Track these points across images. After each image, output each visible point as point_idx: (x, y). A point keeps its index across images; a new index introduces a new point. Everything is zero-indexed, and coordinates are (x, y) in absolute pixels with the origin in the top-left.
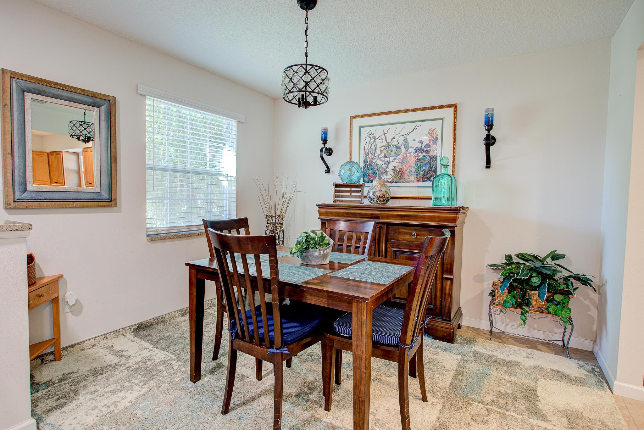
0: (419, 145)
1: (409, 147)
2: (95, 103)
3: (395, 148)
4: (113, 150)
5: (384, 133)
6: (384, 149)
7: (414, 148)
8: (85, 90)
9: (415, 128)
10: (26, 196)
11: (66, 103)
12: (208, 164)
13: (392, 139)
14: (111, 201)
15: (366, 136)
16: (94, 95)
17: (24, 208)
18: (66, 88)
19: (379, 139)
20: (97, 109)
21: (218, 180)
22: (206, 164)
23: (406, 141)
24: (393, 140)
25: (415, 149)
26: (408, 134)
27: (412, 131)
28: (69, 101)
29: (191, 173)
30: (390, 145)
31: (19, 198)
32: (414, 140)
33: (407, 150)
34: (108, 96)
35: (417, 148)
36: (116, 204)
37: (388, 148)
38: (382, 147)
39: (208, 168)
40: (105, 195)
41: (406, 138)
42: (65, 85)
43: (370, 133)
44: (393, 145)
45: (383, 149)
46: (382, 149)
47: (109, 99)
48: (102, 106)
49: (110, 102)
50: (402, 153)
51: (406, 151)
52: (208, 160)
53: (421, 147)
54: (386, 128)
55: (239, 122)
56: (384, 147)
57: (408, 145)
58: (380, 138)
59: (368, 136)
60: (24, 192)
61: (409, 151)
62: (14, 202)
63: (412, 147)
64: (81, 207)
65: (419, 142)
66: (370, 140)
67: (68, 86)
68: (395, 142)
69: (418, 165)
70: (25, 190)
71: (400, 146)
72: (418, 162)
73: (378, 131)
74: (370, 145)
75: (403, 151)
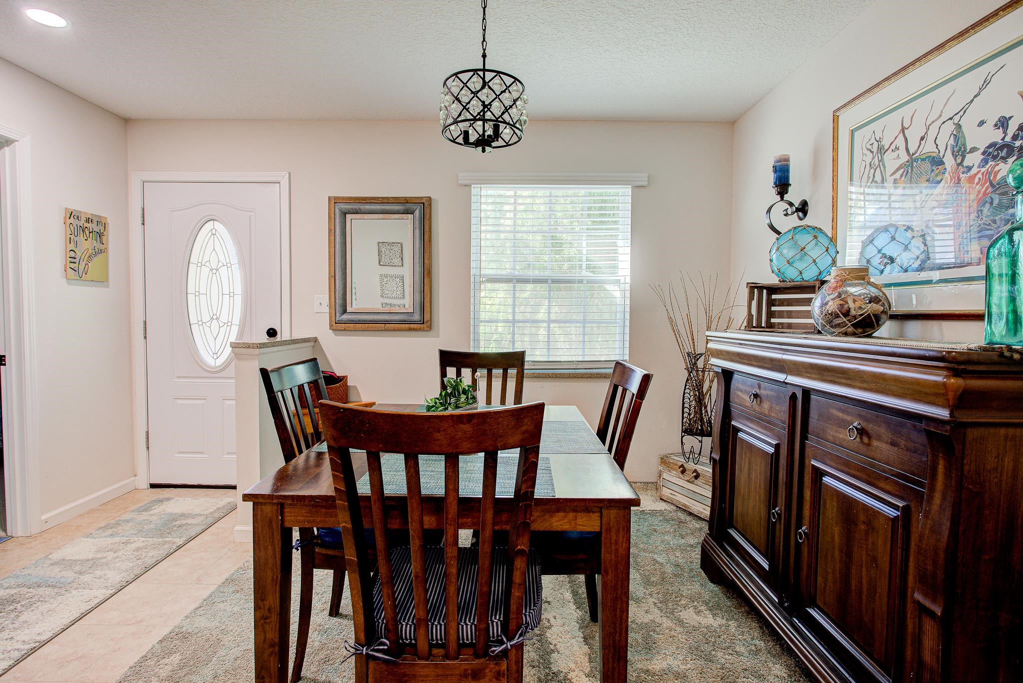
0: (997, 136)
1: (965, 150)
2: (408, 210)
3: (927, 166)
4: (426, 261)
5: (903, 130)
6: (902, 176)
7: (982, 150)
8: (398, 198)
9: (986, 83)
10: (345, 317)
11: (381, 216)
12: (584, 266)
13: (922, 139)
14: (423, 323)
15: (865, 151)
16: (406, 201)
17: (343, 330)
18: (379, 200)
19: (890, 150)
20: (410, 216)
21: (605, 290)
22: (581, 267)
23: (958, 134)
24: (923, 142)
25: (983, 153)
26: (964, 110)
27: (976, 96)
28: (383, 214)
29: (550, 282)
30: (916, 160)
31: (339, 320)
32: (982, 123)
33: (959, 161)
34: (421, 198)
35: (989, 147)
36: (430, 328)
37: (912, 170)
38: (898, 169)
39: (584, 273)
40: (417, 317)
41: (958, 126)
42: (379, 198)
43: (873, 140)
44: (924, 157)
45: (898, 177)
46: (897, 175)
47: (422, 201)
48: (415, 211)
49: (424, 205)
50: (947, 175)
51: (959, 165)
52: (584, 259)
53: (1003, 139)
54: (906, 111)
55: (637, 188)
56: (903, 170)
57: (964, 145)
58: (893, 147)
59: (868, 149)
60: (343, 314)
61: (965, 164)
62: (336, 323)
63: (974, 150)
64: (392, 330)
65: (996, 125)
66: (873, 159)
67: (381, 198)
68: (929, 147)
69: (991, 203)
70: (345, 311)
71: (941, 155)
72: (993, 196)
73: (889, 130)
74: (872, 171)
75: (949, 169)
